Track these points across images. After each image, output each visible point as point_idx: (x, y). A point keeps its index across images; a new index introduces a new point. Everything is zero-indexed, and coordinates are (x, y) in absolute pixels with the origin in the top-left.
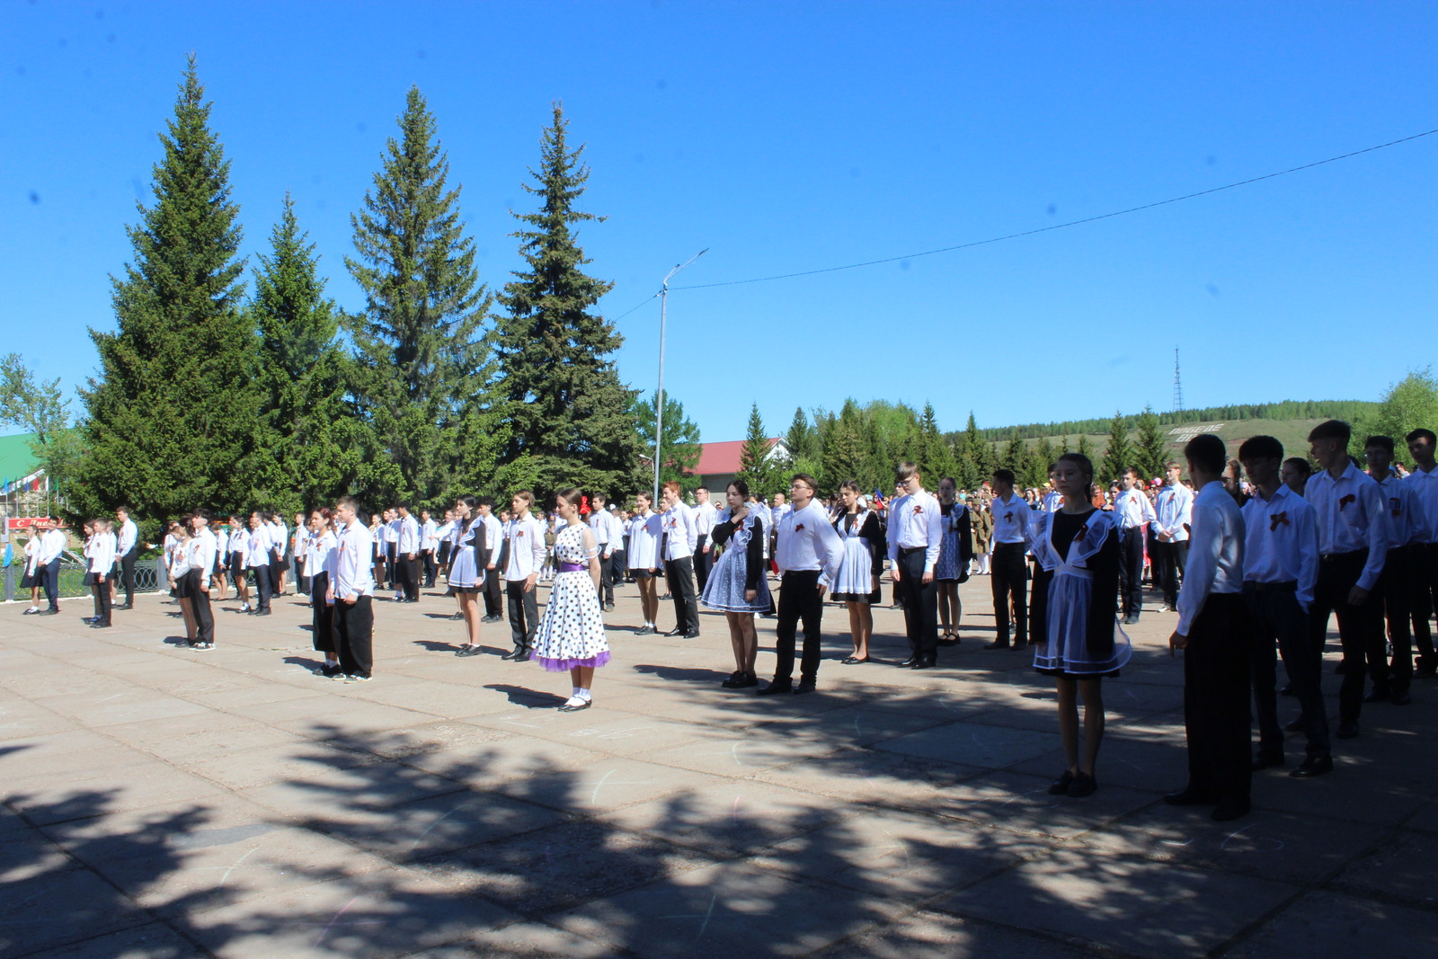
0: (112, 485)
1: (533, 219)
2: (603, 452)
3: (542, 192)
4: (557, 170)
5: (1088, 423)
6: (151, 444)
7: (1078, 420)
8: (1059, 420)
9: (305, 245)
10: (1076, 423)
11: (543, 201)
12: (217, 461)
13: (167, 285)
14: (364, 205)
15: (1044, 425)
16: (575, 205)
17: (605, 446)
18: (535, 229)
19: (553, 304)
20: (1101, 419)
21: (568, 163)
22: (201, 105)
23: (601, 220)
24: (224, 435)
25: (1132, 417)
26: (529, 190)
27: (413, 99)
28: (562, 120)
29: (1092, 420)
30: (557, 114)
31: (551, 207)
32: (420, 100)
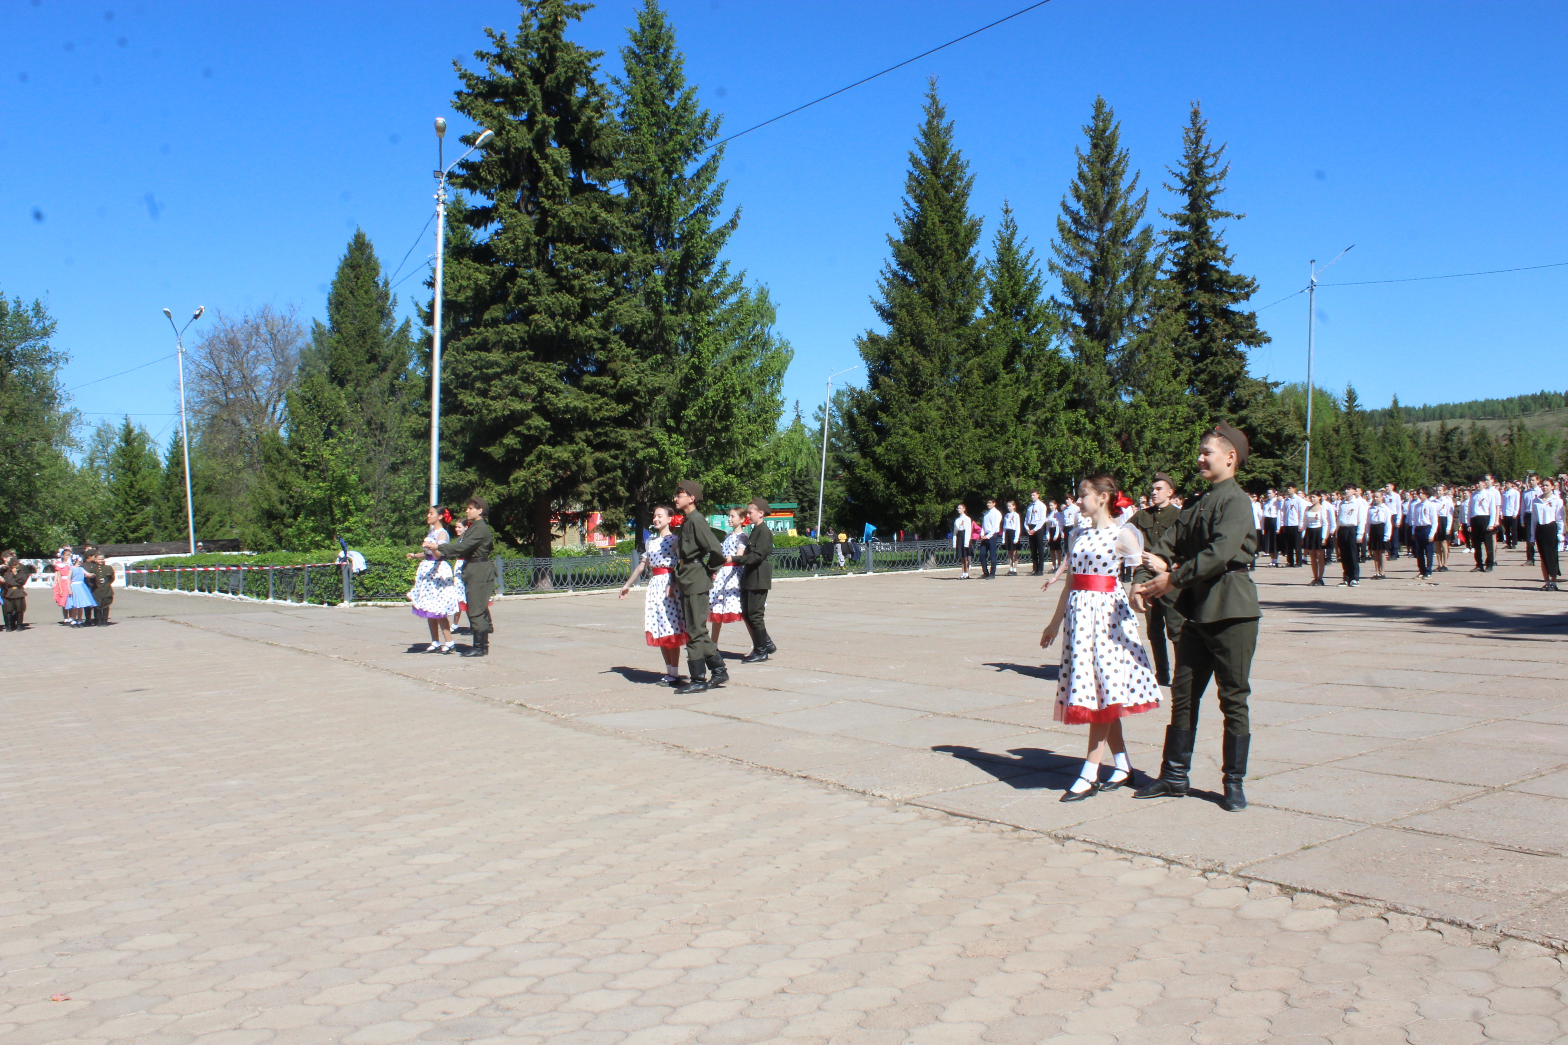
0: (912, 472)
1: (1177, 217)
2: (1267, 441)
3: (1183, 191)
4: (1198, 168)
5: (1470, 405)
6: (943, 435)
7: (1457, 402)
8: (1433, 402)
9: (1023, 253)
10: (1455, 406)
11: (1186, 200)
12: (990, 450)
13: (939, 292)
14: (1060, 210)
15: (1414, 408)
16: (1219, 203)
17: (1268, 435)
18: (1175, 226)
19: (1209, 300)
20: (1487, 401)
21: (1208, 162)
22: (944, 123)
23: (1239, 217)
24: (992, 427)
25: (1526, 397)
26: (1170, 189)
27: (1099, 106)
28: (1201, 120)
29: (1476, 402)
30: (1196, 114)
31: (1194, 207)
32: (1107, 109)
